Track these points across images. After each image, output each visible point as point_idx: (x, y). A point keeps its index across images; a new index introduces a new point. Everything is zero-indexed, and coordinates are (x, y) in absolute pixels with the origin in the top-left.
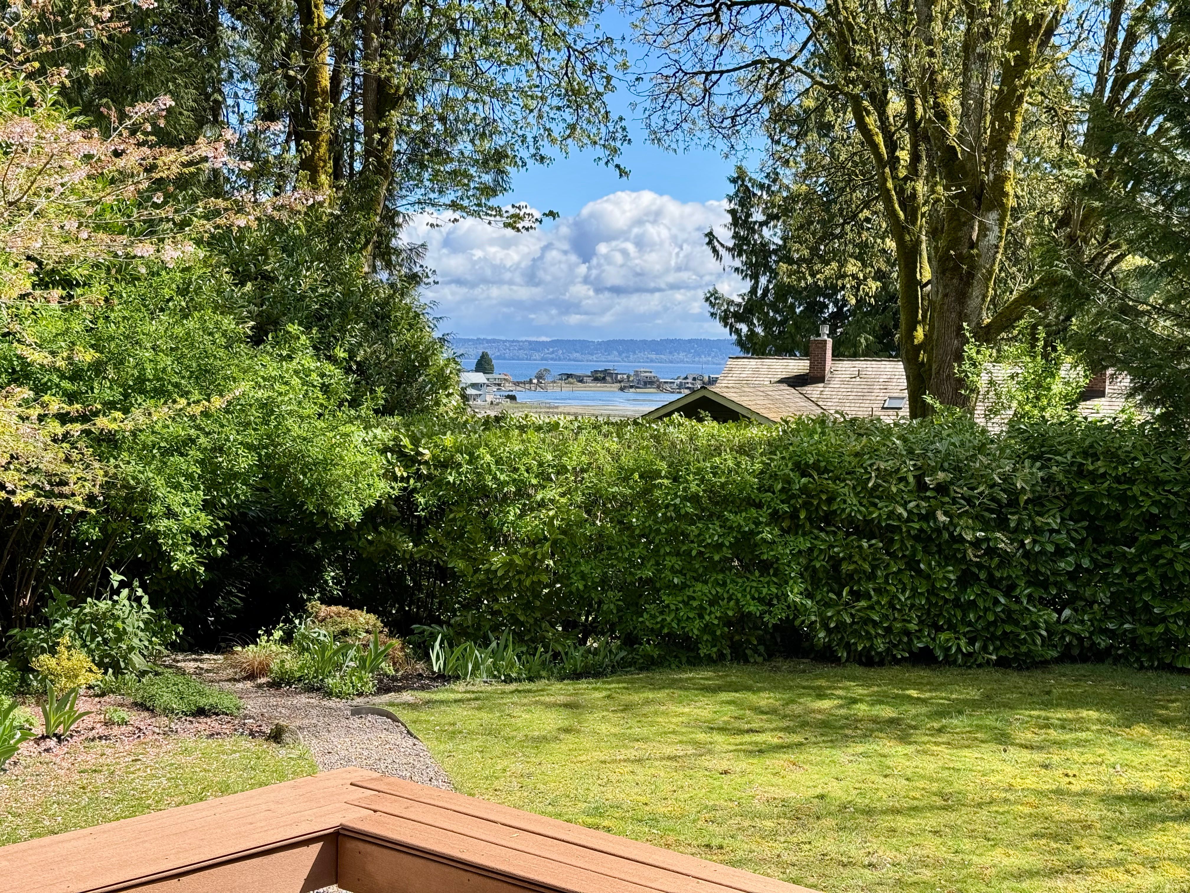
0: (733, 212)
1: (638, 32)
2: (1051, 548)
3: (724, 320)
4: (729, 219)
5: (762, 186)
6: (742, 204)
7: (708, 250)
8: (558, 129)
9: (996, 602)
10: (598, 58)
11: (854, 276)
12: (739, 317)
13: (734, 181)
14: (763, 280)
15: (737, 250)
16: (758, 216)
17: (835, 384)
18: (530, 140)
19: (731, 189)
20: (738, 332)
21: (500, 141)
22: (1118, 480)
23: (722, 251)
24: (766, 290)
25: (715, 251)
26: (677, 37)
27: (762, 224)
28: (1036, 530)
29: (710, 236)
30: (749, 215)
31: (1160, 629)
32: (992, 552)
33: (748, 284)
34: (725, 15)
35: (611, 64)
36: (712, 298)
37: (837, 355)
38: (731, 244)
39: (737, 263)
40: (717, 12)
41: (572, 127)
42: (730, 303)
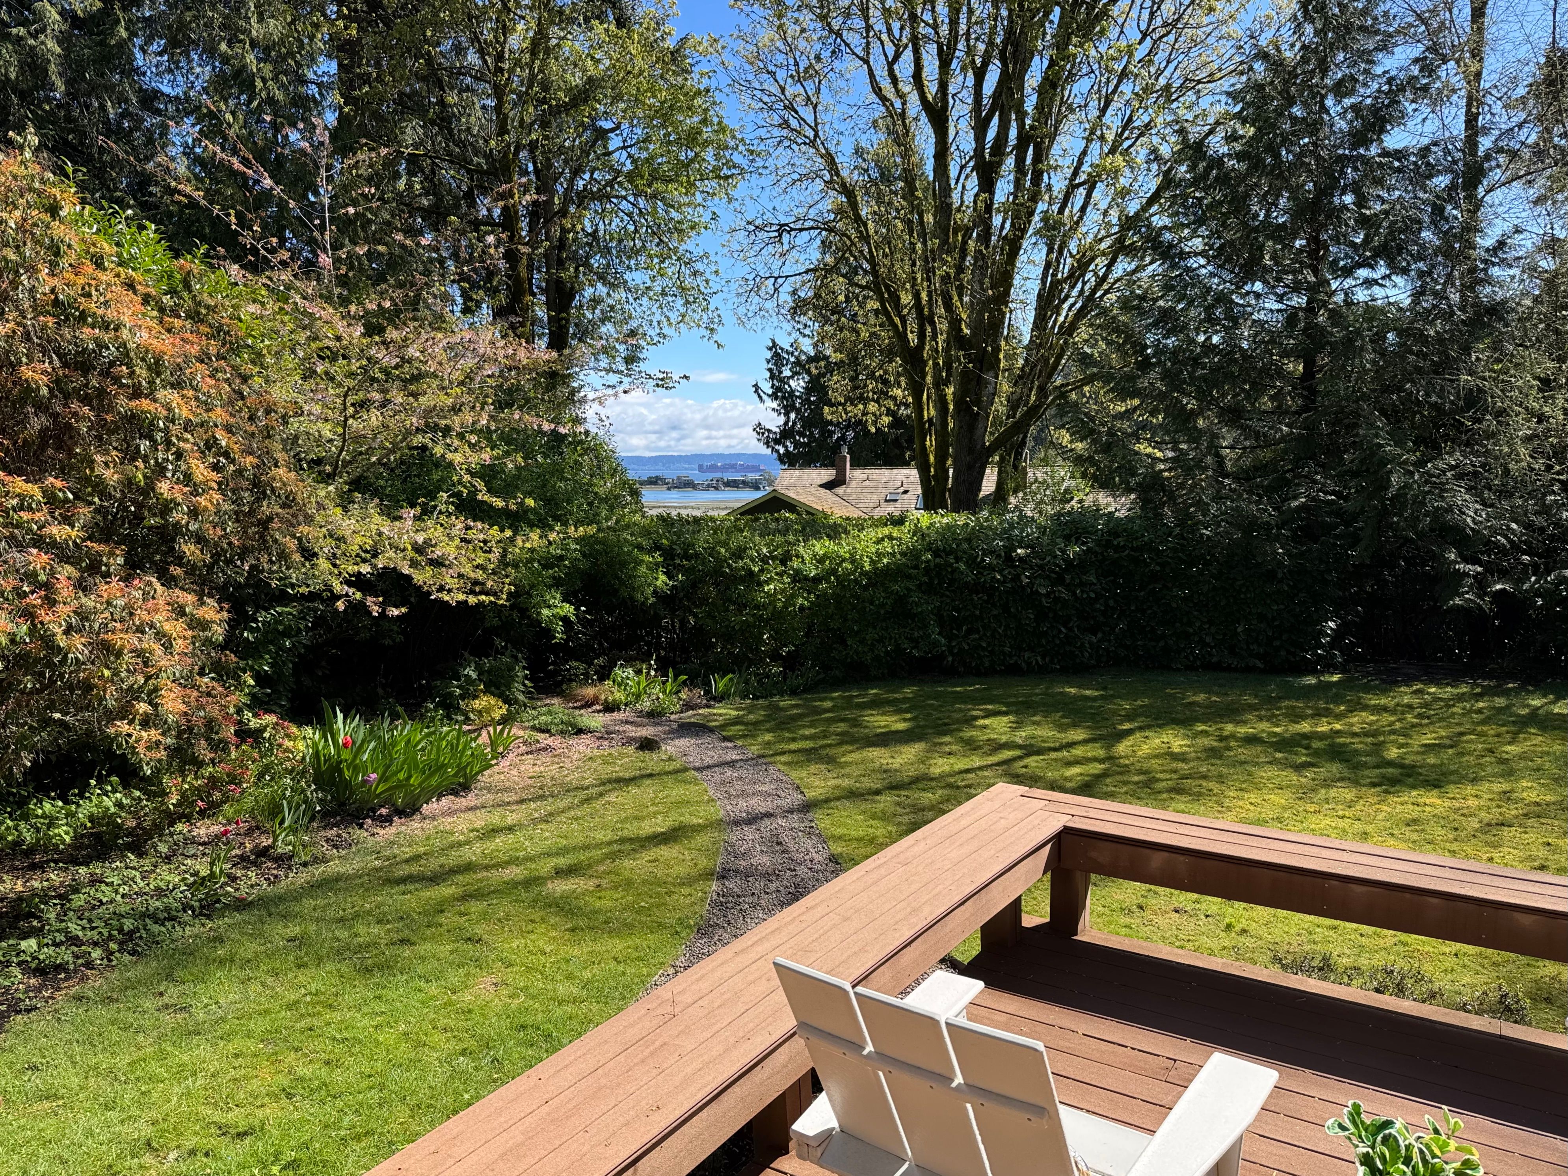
0: (770, 370)
1: (726, 250)
2: (1093, 595)
3: (767, 443)
4: (768, 374)
5: (788, 352)
6: (776, 364)
7: (756, 396)
8: (674, 317)
9: (1060, 632)
10: (699, 266)
11: (874, 414)
12: (777, 442)
13: (770, 349)
14: (793, 416)
15: (774, 396)
16: (787, 373)
17: (853, 485)
18: (655, 323)
19: (769, 354)
20: (777, 451)
21: (634, 324)
22: (1133, 549)
23: (764, 397)
24: (794, 423)
25: (760, 397)
26: (753, 253)
27: (789, 378)
28: (1082, 584)
29: (757, 387)
30: (781, 372)
32: (1057, 600)
33: (782, 420)
34: (786, 238)
35: (708, 271)
36: (760, 429)
37: (854, 466)
38: (770, 391)
39: (775, 405)
40: (780, 236)
41: (683, 316)
42: (769, 431)
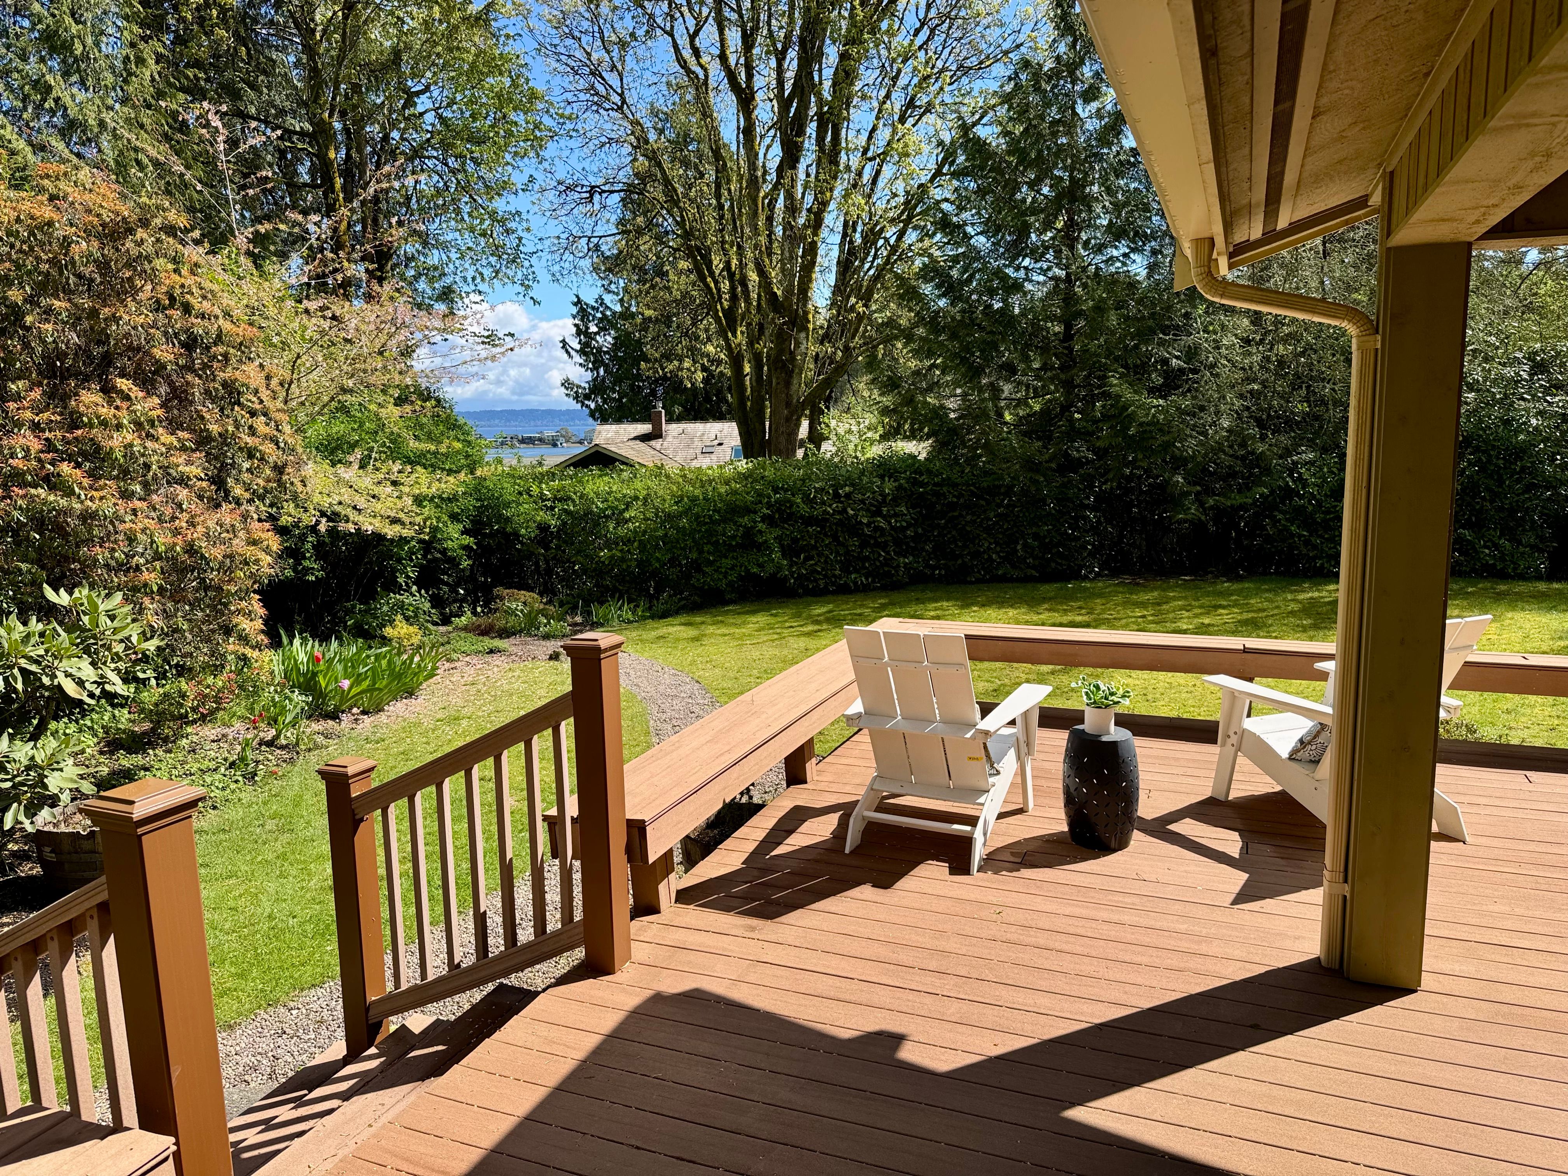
0: (576, 325)
1: (536, 208)
2: (904, 524)
3: (576, 398)
4: (574, 330)
5: (593, 308)
6: (582, 320)
7: (563, 351)
8: (487, 272)
10: (512, 225)
11: (689, 370)
12: (587, 397)
13: (575, 304)
14: (601, 371)
15: (582, 352)
16: (593, 329)
17: (669, 439)
18: (470, 280)
19: (574, 310)
20: (588, 406)
21: (448, 280)
22: (935, 485)
23: (573, 353)
24: (603, 378)
25: (567, 352)
26: (564, 212)
27: (596, 334)
28: (896, 515)
29: (563, 341)
30: (587, 328)
31: (960, 562)
32: (877, 528)
33: (589, 376)
34: (597, 197)
35: (520, 229)
36: (567, 384)
37: (670, 420)
38: (578, 347)
39: (583, 360)
40: (591, 197)
41: (497, 272)
42: (579, 387)
